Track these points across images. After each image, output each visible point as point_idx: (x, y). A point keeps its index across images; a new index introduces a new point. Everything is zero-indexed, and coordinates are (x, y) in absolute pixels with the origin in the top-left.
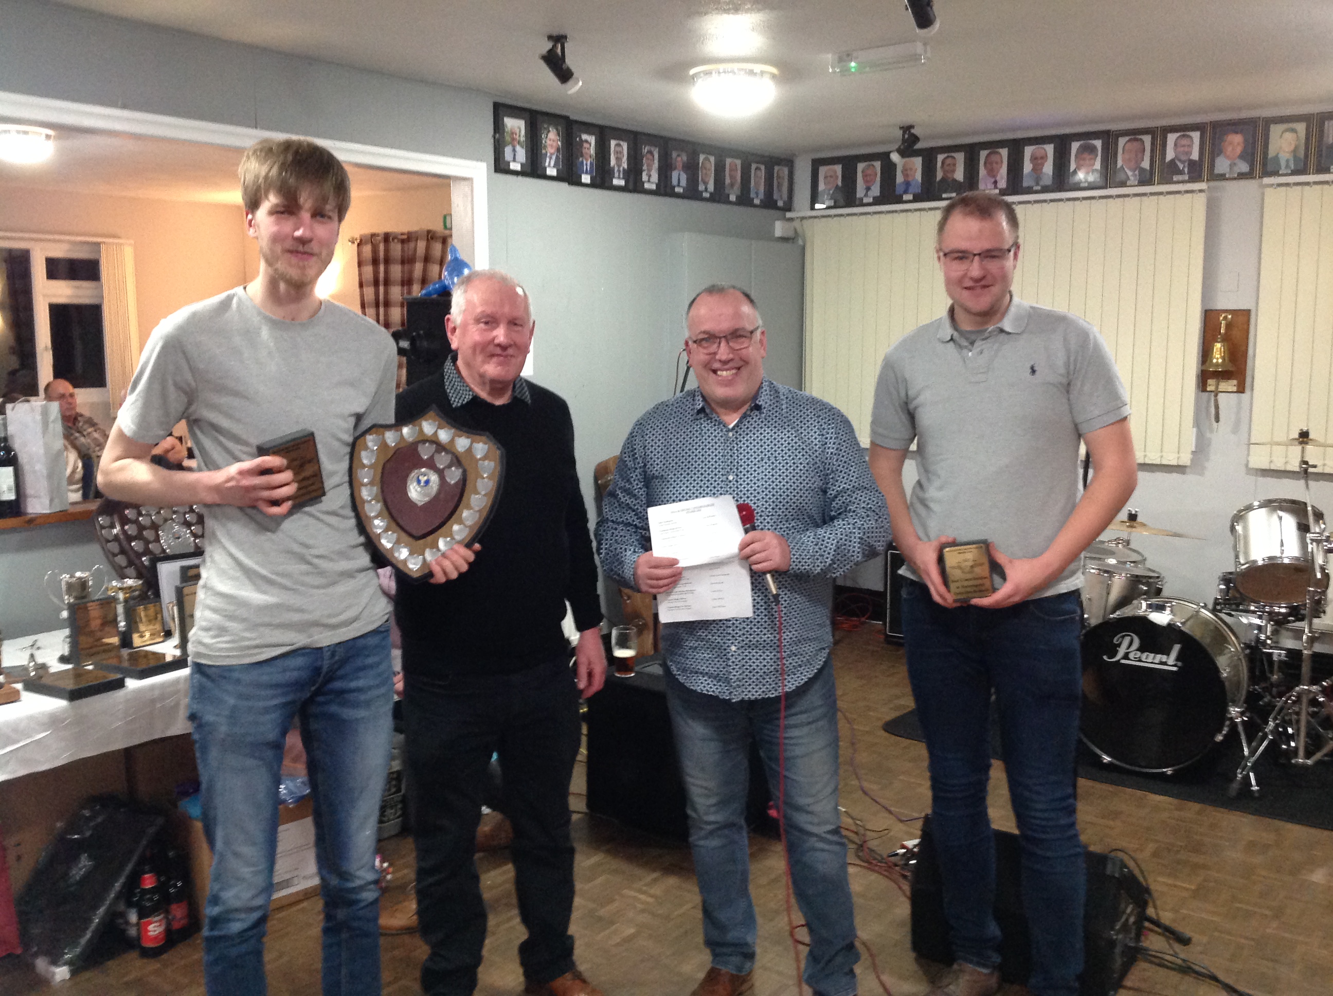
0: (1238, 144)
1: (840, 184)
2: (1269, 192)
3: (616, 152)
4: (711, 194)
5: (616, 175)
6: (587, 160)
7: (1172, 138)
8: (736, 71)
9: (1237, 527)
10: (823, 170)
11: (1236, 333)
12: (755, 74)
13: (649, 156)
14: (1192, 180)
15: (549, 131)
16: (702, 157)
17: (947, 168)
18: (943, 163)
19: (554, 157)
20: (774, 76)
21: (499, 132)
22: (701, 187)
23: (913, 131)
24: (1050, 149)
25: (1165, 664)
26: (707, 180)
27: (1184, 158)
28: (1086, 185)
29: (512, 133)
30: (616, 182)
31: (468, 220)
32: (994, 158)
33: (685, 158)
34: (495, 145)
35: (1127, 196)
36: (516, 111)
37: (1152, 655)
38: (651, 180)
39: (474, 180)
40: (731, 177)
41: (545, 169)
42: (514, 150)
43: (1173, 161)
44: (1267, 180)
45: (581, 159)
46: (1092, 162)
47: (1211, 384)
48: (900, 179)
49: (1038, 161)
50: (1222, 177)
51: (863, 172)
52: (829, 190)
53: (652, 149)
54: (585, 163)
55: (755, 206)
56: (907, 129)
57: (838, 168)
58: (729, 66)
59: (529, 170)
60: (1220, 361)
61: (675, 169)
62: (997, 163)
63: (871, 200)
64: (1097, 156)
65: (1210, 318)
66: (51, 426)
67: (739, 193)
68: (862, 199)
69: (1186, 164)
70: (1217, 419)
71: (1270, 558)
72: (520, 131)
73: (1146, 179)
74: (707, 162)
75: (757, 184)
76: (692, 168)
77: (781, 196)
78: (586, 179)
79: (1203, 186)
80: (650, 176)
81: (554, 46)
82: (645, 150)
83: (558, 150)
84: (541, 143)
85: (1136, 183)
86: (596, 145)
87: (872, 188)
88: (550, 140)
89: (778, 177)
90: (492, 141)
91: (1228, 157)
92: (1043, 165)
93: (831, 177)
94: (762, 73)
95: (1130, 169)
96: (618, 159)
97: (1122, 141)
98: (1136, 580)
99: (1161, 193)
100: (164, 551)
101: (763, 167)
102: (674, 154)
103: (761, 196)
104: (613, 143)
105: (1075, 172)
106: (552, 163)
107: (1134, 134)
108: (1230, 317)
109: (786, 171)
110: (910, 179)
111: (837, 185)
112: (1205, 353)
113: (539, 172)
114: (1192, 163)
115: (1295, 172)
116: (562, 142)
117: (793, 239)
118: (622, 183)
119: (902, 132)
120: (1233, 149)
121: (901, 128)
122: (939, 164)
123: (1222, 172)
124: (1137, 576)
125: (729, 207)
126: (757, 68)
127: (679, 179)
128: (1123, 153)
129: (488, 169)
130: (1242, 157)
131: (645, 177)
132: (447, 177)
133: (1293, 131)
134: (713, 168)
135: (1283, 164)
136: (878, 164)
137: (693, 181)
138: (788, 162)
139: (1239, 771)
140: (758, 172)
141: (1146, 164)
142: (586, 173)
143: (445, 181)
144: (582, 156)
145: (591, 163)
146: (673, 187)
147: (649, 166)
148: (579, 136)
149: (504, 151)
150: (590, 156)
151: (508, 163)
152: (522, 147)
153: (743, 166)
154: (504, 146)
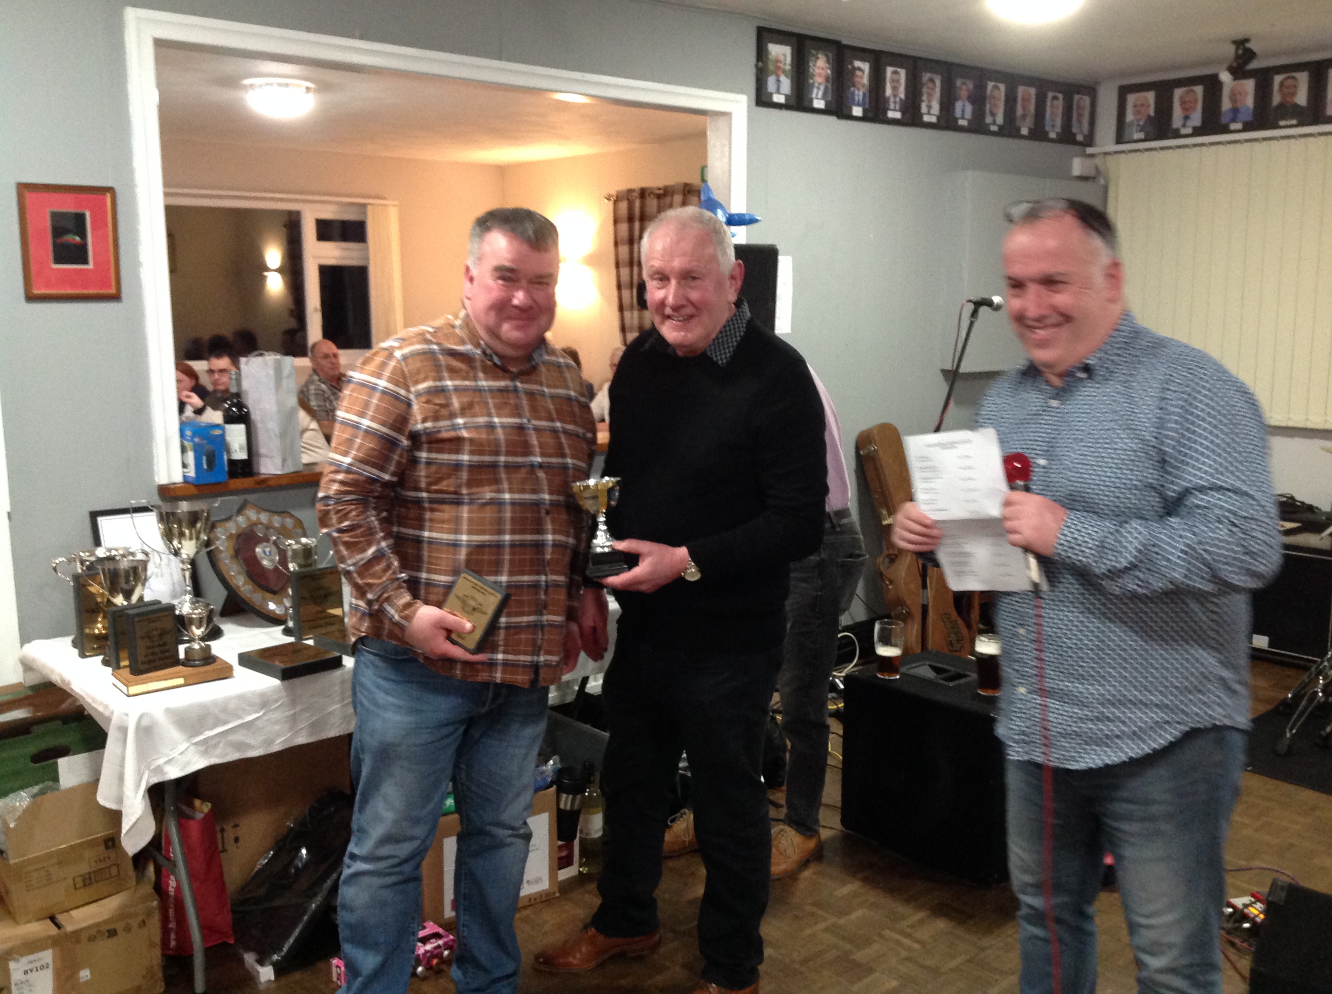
1: (1152, 113)
3: (893, 81)
5: (892, 106)
6: (859, 89)
10: (1131, 98)
13: (930, 85)
15: (818, 58)
16: (991, 85)
17: (1285, 90)
18: (1282, 84)
19: (822, 88)
21: (762, 61)
22: (988, 119)
23: (1248, 45)
26: (994, 111)
29: (777, 61)
30: (891, 114)
31: (727, 160)
33: (971, 85)
34: (757, 74)
36: (782, 36)
38: (931, 110)
39: (734, 116)
40: (1024, 108)
41: (811, 101)
42: (778, 81)
45: (852, 89)
48: (1226, 105)
51: (1181, 98)
52: (1138, 120)
53: (934, 76)
54: (857, 92)
56: (1241, 43)
57: (1150, 96)
61: (959, 99)
63: (1189, 131)
66: (285, 382)
67: (1032, 127)
68: (1178, 130)
72: (785, 60)
74: (997, 91)
75: (1053, 115)
76: (979, 100)
77: (1081, 130)
78: (857, 111)
80: (929, 107)
82: (926, 76)
83: (827, 79)
84: (808, 71)
86: (870, 73)
87: (1192, 116)
88: (818, 68)
89: (1078, 107)
90: (754, 70)
93: (1142, 105)
96: (895, 89)
101: (1060, 96)
102: (959, 83)
103: (1058, 129)
104: (889, 70)
106: (820, 95)
109: (1087, 100)
110: (1239, 105)
111: (1149, 116)
116: (832, 70)
117: (1094, 178)
118: (897, 115)
119: (1234, 47)
121: (1234, 42)
122: (1276, 87)
125: (1020, 141)
127: (964, 110)
129: (749, 101)
131: (924, 109)
132: (704, 113)
134: (1003, 99)
136: (1199, 90)
138: (1091, 90)
140: (1056, 102)
142: (858, 105)
143: (701, 118)
144: (854, 85)
145: (864, 94)
146: (956, 119)
147: (930, 96)
148: (852, 63)
149: (766, 81)
150: (863, 86)
151: (771, 94)
152: (787, 76)
153: (1037, 95)
154: (767, 76)
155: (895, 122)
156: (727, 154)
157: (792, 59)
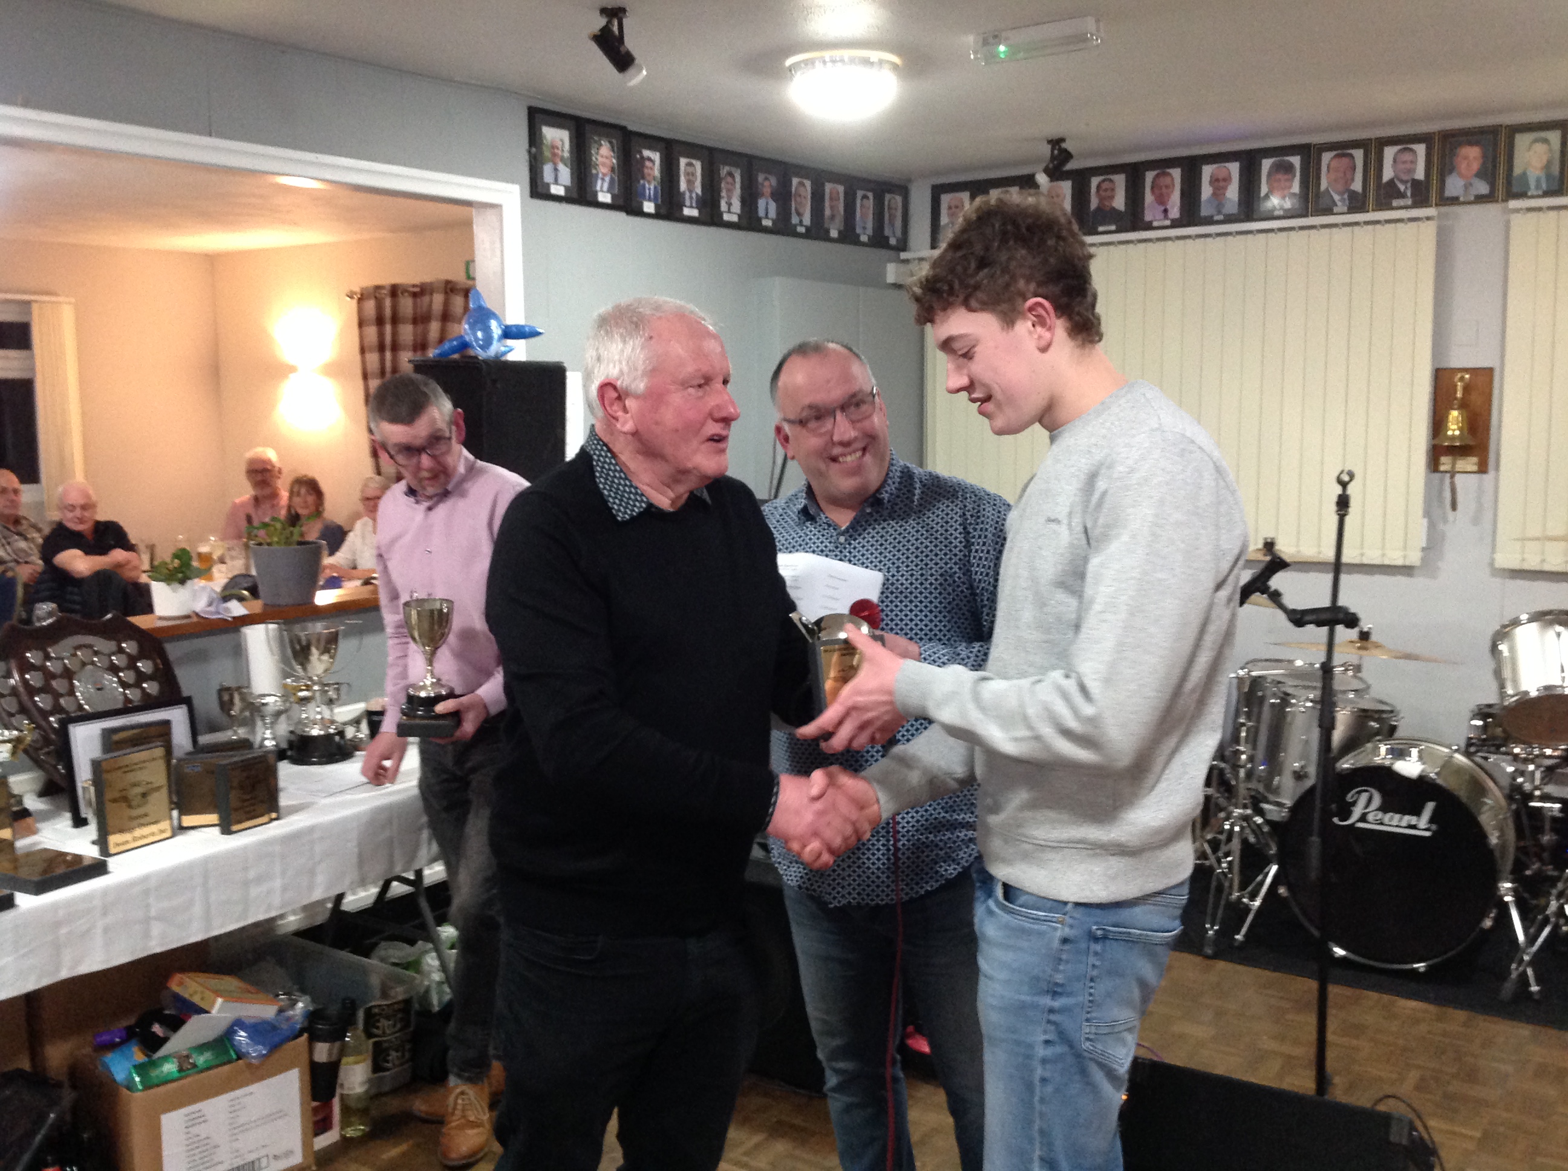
0: (1475, 158)
2: (1517, 220)
3: (687, 174)
4: (807, 228)
5: (688, 203)
6: (649, 182)
7: (1389, 152)
8: (846, 59)
9: (1500, 647)
10: (946, 199)
11: (1475, 398)
12: (872, 64)
13: (729, 179)
14: (1416, 204)
15: (601, 145)
16: (795, 181)
17: (1103, 193)
18: (1099, 187)
19: (607, 179)
20: (895, 67)
21: (535, 147)
22: (795, 220)
23: (1064, 145)
24: (1234, 168)
25: (1414, 827)
26: (801, 211)
27: (1405, 177)
28: (1281, 213)
29: (553, 147)
30: (687, 212)
31: (498, 259)
32: (1166, 180)
33: (773, 181)
34: (530, 161)
35: (1335, 225)
36: (558, 119)
37: (1397, 816)
38: (731, 208)
39: (504, 208)
40: (832, 207)
41: (595, 194)
42: (556, 170)
43: (1391, 182)
44: (1513, 204)
45: (642, 182)
46: (1287, 184)
47: (1446, 463)
49: (1219, 183)
50: (1454, 201)
52: (955, 223)
53: (733, 170)
54: (647, 185)
55: (864, 244)
56: (1056, 143)
57: (966, 196)
58: (837, 53)
59: (575, 195)
60: (1457, 433)
61: (763, 195)
62: (1167, 187)
64: (1295, 176)
65: (1442, 378)
67: (842, 228)
69: (1409, 185)
70: (1454, 507)
71: (1547, 688)
72: (563, 144)
73: (1357, 204)
74: (802, 188)
75: (864, 216)
77: (894, 233)
78: (649, 207)
79: (1431, 211)
80: (729, 204)
81: (609, 22)
82: (724, 170)
83: (613, 170)
85: (1345, 209)
86: (661, 161)
88: (602, 157)
89: (890, 208)
90: (527, 157)
91: (1461, 175)
92: (1225, 188)
93: (957, 207)
94: (881, 62)
95: (1339, 193)
96: (690, 183)
97: (1327, 157)
98: (1363, 716)
99: (1378, 222)
100: (80, 707)
101: (870, 195)
102: (761, 178)
103: (870, 231)
104: (683, 161)
105: (1267, 196)
106: (606, 186)
107: (1342, 148)
108: (1467, 376)
109: (899, 200)
112: (1438, 424)
113: (590, 199)
114: (1415, 183)
115: (1547, 194)
116: (618, 158)
118: (695, 213)
119: (1050, 146)
120: (1468, 165)
121: (1050, 142)
122: (1093, 190)
123: (1455, 194)
124: (1364, 711)
125: (828, 245)
126: (875, 55)
127: (767, 209)
128: (1328, 171)
129: (522, 192)
130: (1481, 174)
131: (724, 206)
132: (468, 204)
133: (1546, 141)
134: (809, 197)
135: (1532, 184)
136: (1014, 191)
137: (784, 213)
138: (902, 189)
139: (1514, 966)
140: (865, 201)
141: (1357, 186)
142: (650, 200)
143: (466, 209)
144: (643, 178)
145: (655, 188)
146: (759, 220)
147: (729, 191)
148: (641, 153)
149: (542, 172)
150: (654, 178)
151: (548, 185)
152: (566, 165)
153: (846, 194)
154: (543, 164)
155: (690, 220)
156: (498, 253)
157: (571, 146)
